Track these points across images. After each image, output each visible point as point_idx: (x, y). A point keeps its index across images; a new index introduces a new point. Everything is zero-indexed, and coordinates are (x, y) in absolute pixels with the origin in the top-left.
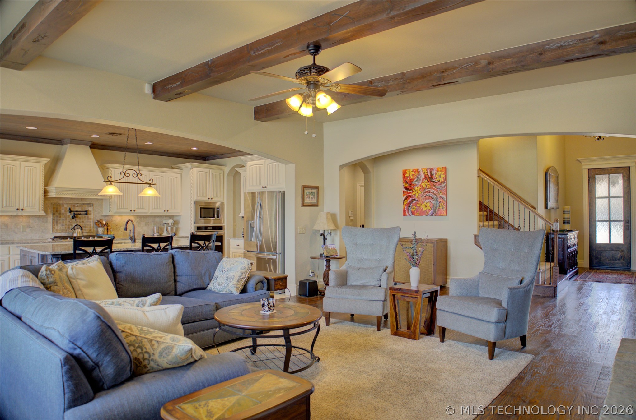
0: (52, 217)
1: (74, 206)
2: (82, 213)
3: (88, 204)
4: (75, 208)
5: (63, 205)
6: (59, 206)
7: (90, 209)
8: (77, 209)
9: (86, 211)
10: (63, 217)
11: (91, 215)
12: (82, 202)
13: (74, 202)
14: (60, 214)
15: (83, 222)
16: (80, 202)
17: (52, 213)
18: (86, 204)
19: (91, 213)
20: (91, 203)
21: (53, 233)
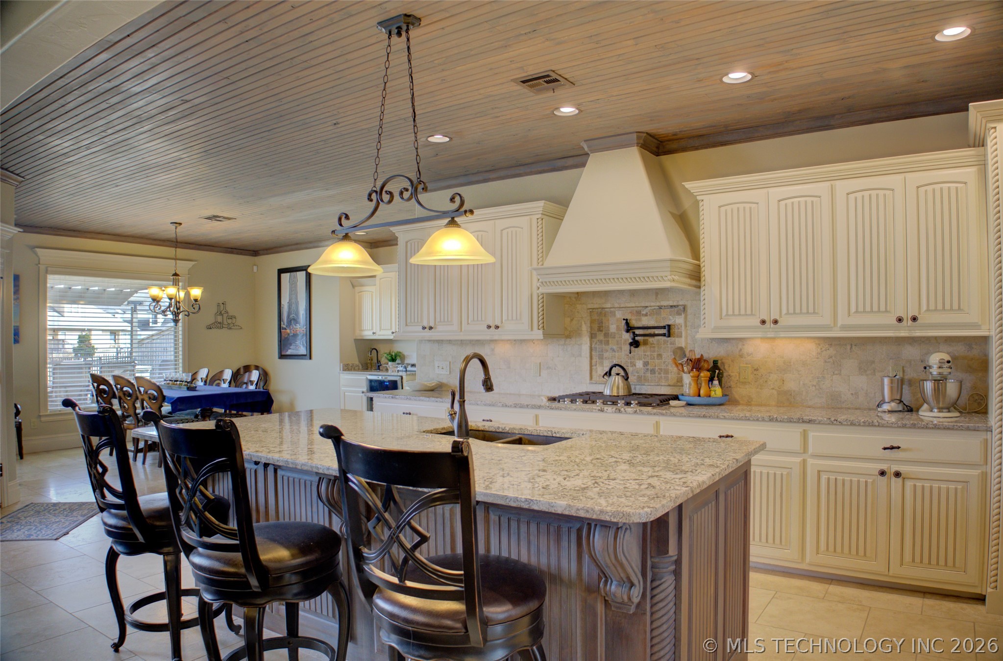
0: (589, 344)
1: (639, 313)
2: (657, 331)
3: (671, 306)
4: (640, 320)
5: (614, 315)
6: (605, 316)
7: (677, 320)
8: (646, 321)
9: (664, 327)
10: (613, 345)
11: (681, 337)
12: (658, 304)
13: (637, 304)
14: (606, 335)
15: (660, 356)
16: (652, 304)
17: (589, 334)
18: (666, 307)
19: (681, 333)
20: (681, 303)
21: (591, 383)
